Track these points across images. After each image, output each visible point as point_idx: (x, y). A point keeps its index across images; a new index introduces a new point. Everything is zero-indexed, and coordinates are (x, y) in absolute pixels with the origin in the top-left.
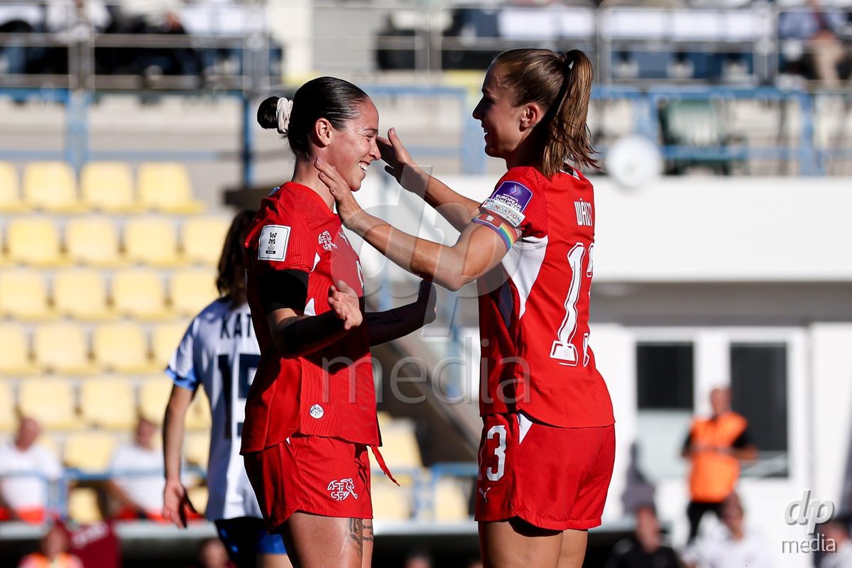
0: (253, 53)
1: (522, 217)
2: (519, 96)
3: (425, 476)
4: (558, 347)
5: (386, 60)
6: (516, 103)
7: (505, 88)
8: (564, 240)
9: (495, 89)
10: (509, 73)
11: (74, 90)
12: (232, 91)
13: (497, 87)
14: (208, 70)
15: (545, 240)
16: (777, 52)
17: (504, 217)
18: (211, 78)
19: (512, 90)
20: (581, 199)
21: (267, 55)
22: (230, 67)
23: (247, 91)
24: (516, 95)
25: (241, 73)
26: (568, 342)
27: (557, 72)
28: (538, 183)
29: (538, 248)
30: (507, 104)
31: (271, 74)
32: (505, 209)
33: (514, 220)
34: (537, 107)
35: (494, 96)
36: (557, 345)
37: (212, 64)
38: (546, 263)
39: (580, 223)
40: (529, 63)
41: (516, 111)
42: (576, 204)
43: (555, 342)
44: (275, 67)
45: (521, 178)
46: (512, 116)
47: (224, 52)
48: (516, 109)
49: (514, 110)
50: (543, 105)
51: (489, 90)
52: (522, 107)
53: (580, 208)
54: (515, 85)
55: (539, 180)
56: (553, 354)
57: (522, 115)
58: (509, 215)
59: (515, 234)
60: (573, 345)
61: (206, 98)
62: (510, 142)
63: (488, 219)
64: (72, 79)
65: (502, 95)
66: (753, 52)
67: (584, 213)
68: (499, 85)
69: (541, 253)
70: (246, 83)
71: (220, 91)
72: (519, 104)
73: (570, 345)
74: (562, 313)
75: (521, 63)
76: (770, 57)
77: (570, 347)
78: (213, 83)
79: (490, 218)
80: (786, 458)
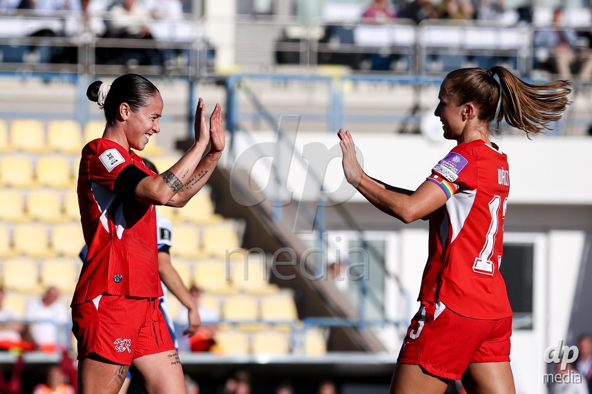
0: (196, 52)
1: (457, 177)
2: (460, 99)
3: (300, 325)
4: (478, 262)
5: (282, 58)
6: (458, 104)
7: (452, 95)
8: (487, 193)
9: (446, 96)
10: (453, 85)
11: (82, 74)
12: (183, 77)
13: (447, 95)
14: (167, 62)
15: (474, 192)
16: (532, 56)
17: (444, 175)
18: (169, 68)
19: (455, 95)
20: (502, 168)
21: (205, 54)
22: (181, 61)
23: (192, 77)
24: (458, 98)
25: (188, 65)
26: (488, 260)
27: (484, 82)
28: (473, 155)
29: (470, 197)
30: (453, 105)
31: (208, 66)
32: (446, 171)
33: (450, 178)
34: (472, 106)
35: (445, 101)
36: (478, 260)
37: (169, 59)
38: (475, 207)
39: (500, 183)
40: (466, 77)
41: (459, 109)
42: (499, 170)
43: (477, 258)
44: (210, 61)
45: (461, 151)
46: (457, 113)
47: (178, 51)
48: (459, 108)
49: (458, 108)
50: (476, 103)
51: (442, 97)
52: (463, 106)
53: (501, 172)
54: (457, 93)
55: (474, 153)
56: (475, 266)
57: (463, 111)
58: (448, 175)
59: (453, 187)
60: (491, 262)
61: (166, 80)
62: (458, 129)
63: (435, 177)
64: (80, 66)
65: (450, 100)
66: (517, 56)
67: (504, 177)
68: (447, 93)
69: (472, 200)
70: (191, 71)
71: (175, 77)
72: (460, 105)
73: (489, 261)
74: (483, 241)
75: (460, 78)
76: (527, 59)
77: (489, 263)
78: (170, 71)
79: (436, 177)
80: (531, 317)
